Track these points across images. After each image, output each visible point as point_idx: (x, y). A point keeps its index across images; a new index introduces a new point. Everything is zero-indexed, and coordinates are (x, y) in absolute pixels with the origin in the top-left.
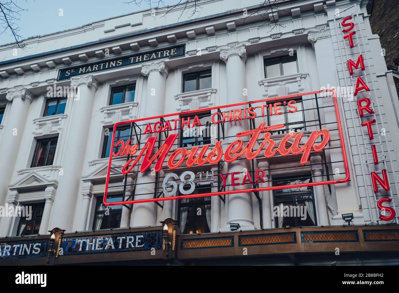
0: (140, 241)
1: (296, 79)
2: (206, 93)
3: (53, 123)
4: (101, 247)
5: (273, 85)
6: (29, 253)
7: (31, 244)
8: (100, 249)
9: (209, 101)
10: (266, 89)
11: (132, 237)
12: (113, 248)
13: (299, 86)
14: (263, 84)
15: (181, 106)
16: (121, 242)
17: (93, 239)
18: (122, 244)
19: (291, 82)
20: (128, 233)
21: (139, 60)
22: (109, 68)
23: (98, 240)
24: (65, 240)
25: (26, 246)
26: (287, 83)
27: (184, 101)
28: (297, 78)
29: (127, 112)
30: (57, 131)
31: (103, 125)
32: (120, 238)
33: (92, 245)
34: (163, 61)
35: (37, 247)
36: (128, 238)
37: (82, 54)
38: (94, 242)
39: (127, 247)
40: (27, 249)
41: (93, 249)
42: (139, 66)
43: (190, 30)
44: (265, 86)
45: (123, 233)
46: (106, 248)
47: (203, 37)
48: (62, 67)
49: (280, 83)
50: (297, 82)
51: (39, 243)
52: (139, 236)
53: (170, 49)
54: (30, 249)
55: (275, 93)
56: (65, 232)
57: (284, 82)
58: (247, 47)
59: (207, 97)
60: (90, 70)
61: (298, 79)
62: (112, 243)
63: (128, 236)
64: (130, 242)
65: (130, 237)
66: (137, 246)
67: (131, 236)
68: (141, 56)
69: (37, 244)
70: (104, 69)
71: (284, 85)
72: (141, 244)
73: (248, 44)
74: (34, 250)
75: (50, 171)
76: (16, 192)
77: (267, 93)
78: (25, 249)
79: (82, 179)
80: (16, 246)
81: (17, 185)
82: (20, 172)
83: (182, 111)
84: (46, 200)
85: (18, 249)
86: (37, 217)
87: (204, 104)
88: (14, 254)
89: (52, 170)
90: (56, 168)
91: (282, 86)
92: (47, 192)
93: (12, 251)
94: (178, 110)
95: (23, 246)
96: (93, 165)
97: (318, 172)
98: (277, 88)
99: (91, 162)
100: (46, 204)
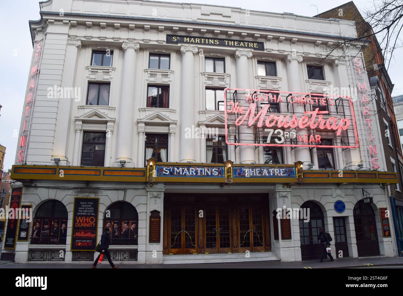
0: (283, 172)
2: (276, 80)
3: (162, 75)
4: (260, 174)
5: (314, 84)
6: (210, 174)
7: (210, 169)
9: (278, 85)
12: (268, 175)
14: (309, 82)
15: (260, 84)
17: (253, 169)
18: (272, 173)
19: (323, 85)
21: (231, 44)
22: (209, 44)
23: (257, 170)
24: (235, 168)
25: (207, 170)
26: (321, 85)
27: (262, 81)
29: (222, 79)
30: (168, 82)
31: (206, 85)
32: (270, 169)
33: (254, 172)
34: (251, 51)
35: (215, 170)
36: (275, 170)
37: (190, 28)
38: (254, 170)
39: (276, 175)
40: (208, 171)
41: (255, 175)
42: (234, 49)
43: (270, 35)
45: (272, 167)
46: (263, 175)
47: (275, 41)
48: (170, 33)
51: (216, 168)
52: (282, 169)
53: (253, 42)
54: (210, 172)
55: (315, 90)
56: (234, 163)
57: (320, 84)
58: (303, 57)
59: (276, 82)
60: (188, 41)
61: (327, 84)
62: (266, 172)
64: (277, 172)
65: (277, 169)
66: (282, 175)
68: (233, 42)
69: (215, 169)
70: (205, 44)
71: (320, 85)
72: (284, 174)
73: (303, 55)
74: (213, 172)
75: (169, 112)
76: (144, 125)
77: (311, 88)
78: (206, 172)
79: (199, 123)
80: (199, 169)
81: (145, 120)
82: (142, 109)
83: (262, 88)
84: (170, 134)
85: (201, 171)
86: (159, 144)
87: (275, 86)
88: (199, 174)
89: (170, 112)
90: (173, 111)
91: (319, 86)
92: (171, 128)
93: (196, 172)
94: (259, 86)
95: (204, 169)
96: (203, 113)
97: (339, 140)
98: (316, 86)
99: (202, 111)
100: (171, 137)
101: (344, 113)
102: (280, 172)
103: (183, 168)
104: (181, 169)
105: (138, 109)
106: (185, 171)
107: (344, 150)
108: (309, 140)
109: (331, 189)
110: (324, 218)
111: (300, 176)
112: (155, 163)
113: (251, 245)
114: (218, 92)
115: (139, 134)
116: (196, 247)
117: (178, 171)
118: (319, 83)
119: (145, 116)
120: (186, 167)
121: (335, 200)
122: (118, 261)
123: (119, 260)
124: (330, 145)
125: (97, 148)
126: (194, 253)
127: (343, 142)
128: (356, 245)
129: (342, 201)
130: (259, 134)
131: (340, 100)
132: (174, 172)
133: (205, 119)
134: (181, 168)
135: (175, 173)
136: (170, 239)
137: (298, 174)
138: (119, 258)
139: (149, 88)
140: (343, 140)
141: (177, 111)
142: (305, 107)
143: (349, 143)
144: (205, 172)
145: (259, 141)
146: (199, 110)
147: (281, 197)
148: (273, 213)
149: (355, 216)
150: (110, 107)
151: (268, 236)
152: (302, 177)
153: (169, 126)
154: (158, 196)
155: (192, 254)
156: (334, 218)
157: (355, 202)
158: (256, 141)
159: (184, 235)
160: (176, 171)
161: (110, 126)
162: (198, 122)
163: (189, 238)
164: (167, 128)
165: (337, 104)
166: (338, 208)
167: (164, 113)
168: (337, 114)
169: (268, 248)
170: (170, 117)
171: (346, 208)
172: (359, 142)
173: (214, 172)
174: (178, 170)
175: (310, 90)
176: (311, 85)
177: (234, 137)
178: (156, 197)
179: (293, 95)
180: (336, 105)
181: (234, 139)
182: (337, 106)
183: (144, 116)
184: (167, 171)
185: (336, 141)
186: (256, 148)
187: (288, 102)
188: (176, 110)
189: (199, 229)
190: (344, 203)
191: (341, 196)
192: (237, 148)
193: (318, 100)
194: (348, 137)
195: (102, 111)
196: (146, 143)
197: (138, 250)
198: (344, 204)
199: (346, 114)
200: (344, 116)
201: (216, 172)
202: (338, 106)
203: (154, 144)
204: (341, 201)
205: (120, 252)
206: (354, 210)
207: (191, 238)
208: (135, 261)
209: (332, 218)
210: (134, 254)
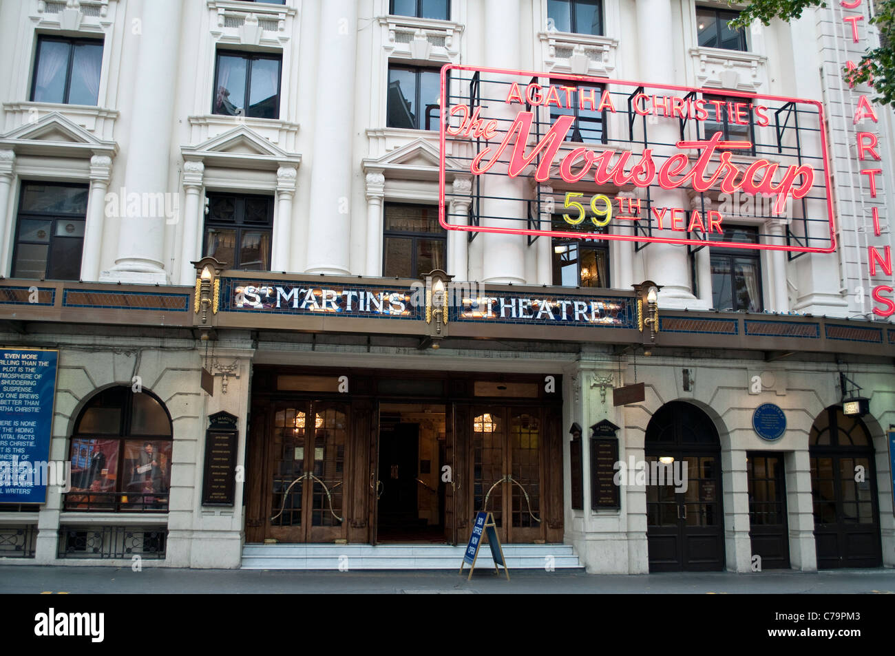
0: (598, 311)
1: (750, 62)
2: (602, 45)
3: (260, 20)
4: (530, 314)
5: (715, 63)
6: (381, 311)
7: (381, 294)
8: (528, 317)
9: (606, 61)
10: (703, 67)
11: (584, 304)
12: (552, 317)
13: (754, 76)
14: (699, 56)
15: (552, 56)
16: (564, 309)
17: (510, 297)
18: (567, 312)
19: (742, 66)
20: (576, 295)
23: (521, 301)
25: (372, 297)
26: (735, 65)
27: (557, 48)
28: (753, 62)
29: (439, 40)
30: (278, 43)
31: (389, 54)
32: (562, 302)
33: (511, 308)
35: (396, 299)
36: (576, 304)
38: (514, 303)
39: (577, 318)
40: (375, 301)
41: (514, 315)
44: (702, 61)
45: (566, 295)
46: (539, 316)
49: (726, 62)
50: (750, 67)
51: (400, 293)
52: (597, 304)
54: (382, 303)
55: (717, 79)
57: (731, 63)
59: (601, 51)
61: (754, 64)
62: (549, 309)
63: (577, 300)
64: (581, 312)
65: (580, 303)
66: (594, 319)
67: (582, 301)
69: (396, 295)
71: (731, 67)
72: (602, 318)
74: (392, 304)
75: (277, 132)
76: (200, 166)
77: (702, 75)
78: (371, 301)
79: (366, 165)
80: (350, 294)
81: (205, 150)
82: (197, 119)
83: (556, 67)
84: (280, 193)
85: (355, 300)
86: (245, 223)
87: (597, 65)
88: (349, 308)
89: (280, 130)
90: (292, 129)
91: (728, 69)
92: (282, 176)
93: (341, 302)
94: (549, 64)
95: (365, 295)
96: (377, 138)
97: (779, 229)
98: (719, 69)
99: (375, 131)
100: (281, 201)
101: (799, 149)
102: (589, 311)
103: (303, 290)
104: (295, 291)
105: (186, 118)
106: (307, 298)
107: (794, 260)
108: (688, 225)
109: (746, 369)
110: (722, 454)
111: (648, 326)
112: (217, 271)
113: (504, 522)
114: (426, 77)
115: (185, 191)
116: (344, 524)
117: (287, 297)
118: (729, 59)
119: (206, 140)
120: (311, 288)
121: (756, 403)
122: (109, 558)
123: (112, 556)
124: (753, 243)
125: (61, 231)
126: (337, 541)
127: (790, 235)
128: (813, 536)
129: (777, 407)
130: (539, 203)
131: (790, 110)
132: (276, 299)
133: (383, 154)
134: (298, 289)
135: (278, 302)
136: (270, 499)
137: (643, 320)
138: (113, 551)
139: (222, 58)
140: (791, 229)
141: (301, 127)
142: (682, 127)
143: (807, 238)
144: (368, 302)
145: (539, 223)
146: (368, 128)
147: (595, 385)
148: (570, 432)
149: (815, 451)
150: (100, 111)
151: (556, 500)
152: (656, 328)
153: (275, 172)
154: (233, 373)
155: (331, 542)
156: (752, 455)
157: (817, 409)
158: (532, 223)
159: (311, 487)
160: (282, 297)
161: (100, 165)
162: (363, 162)
163: (326, 496)
164: (269, 176)
165: (782, 123)
166: (764, 425)
167: (263, 134)
168: (780, 151)
169: (554, 533)
170: (282, 146)
171: (788, 427)
172: (838, 236)
173: (394, 303)
174: (288, 293)
175: (701, 79)
176: (703, 66)
177: (465, 208)
178: (229, 375)
179: (648, 92)
180: (778, 126)
181: (465, 213)
182: (781, 129)
183: (204, 140)
184: (253, 295)
185: (770, 232)
186: (530, 243)
187: (633, 110)
188: (298, 126)
189: (354, 471)
190: (782, 413)
191: (775, 391)
192: (475, 241)
193: (725, 108)
194: (805, 220)
195: (77, 121)
196: (207, 218)
197: (169, 528)
198: (784, 415)
199: (803, 153)
200: (799, 157)
201: (398, 303)
202: (784, 127)
203: (233, 222)
204: (774, 406)
205: (114, 534)
206: (811, 435)
207: (329, 496)
208: (159, 558)
209: (745, 453)
210: (155, 540)
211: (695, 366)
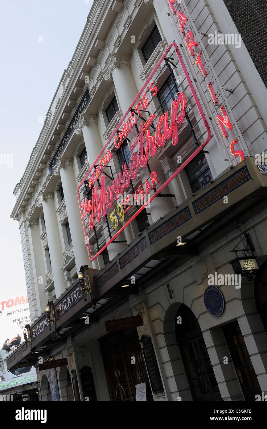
12: (71, 304)
14: (143, 78)
17: (63, 301)
21: (74, 124)
22: (65, 145)
30: (66, 215)
38: (64, 304)
39: (75, 300)
41: (65, 309)
46: (69, 306)
47: (93, 71)
48: (49, 163)
53: (83, 100)
56: (53, 303)
62: (70, 300)
66: (78, 298)
68: (74, 120)
70: (64, 148)
73: (117, 50)
102: (77, 295)
109: (191, 267)
121: (204, 289)
144: (46, 323)
166: (211, 305)
184: (34, 333)
206: (243, 299)
209: (209, 332)
211: (170, 280)
